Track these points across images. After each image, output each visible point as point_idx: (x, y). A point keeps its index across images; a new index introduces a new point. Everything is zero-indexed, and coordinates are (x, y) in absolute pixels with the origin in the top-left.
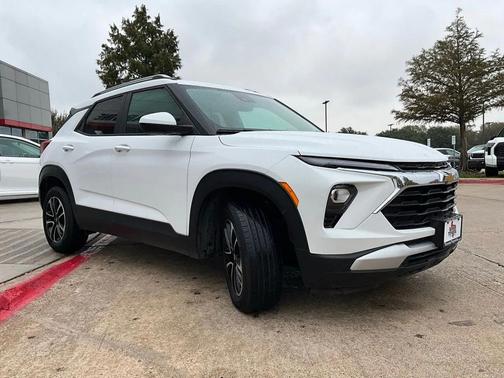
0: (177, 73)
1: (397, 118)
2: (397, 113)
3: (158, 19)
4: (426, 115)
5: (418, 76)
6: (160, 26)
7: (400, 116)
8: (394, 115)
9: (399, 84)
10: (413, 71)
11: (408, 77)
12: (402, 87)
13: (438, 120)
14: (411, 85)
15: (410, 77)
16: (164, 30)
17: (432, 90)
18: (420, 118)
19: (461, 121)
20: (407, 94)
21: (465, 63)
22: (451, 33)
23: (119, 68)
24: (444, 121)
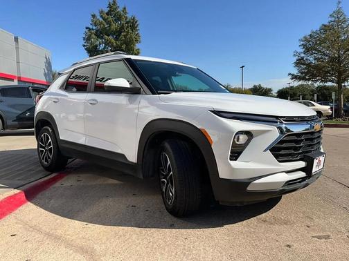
0: (137, 46)
1: (292, 79)
2: (293, 75)
3: (125, 9)
4: (313, 77)
5: (308, 50)
6: (126, 13)
7: (294, 77)
8: (290, 77)
9: (295, 55)
10: (304, 46)
11: (301, 50)
12: (297, 57)
13: (322, 81)
14: (303, 55)
15: (302, 50)
16: (129, 16)
17: (318, 59)
18: (309, 80)
19: (339, 83)
20: (300, 62)
21: (343, 41)
22: (333, 19)
23: (97, 43)
24: (326, 82)
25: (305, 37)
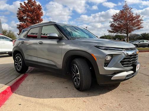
1: (109, 32)
2: (109, 31)
4: (117, 31)
5: (115, 20)
6: (36, 3)
7: (110, 31)
8: (108, 31)
9: (110, 23)
10: (113, 19)
13: (120, 33)
14: (113, 23)
15: (113, 21)
17: (119, 24)
18: (115, 32)
19: (127, 34)
20: (112, 26)
22: (124, 8)
23: (23, 16)
24: (122, 33)
25: (114, 15)
